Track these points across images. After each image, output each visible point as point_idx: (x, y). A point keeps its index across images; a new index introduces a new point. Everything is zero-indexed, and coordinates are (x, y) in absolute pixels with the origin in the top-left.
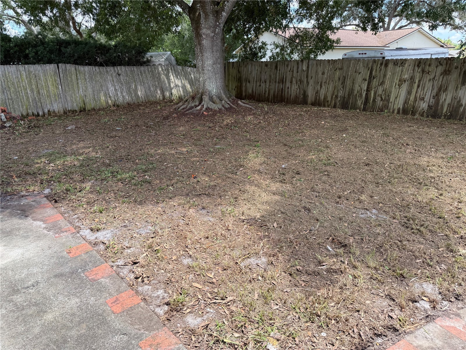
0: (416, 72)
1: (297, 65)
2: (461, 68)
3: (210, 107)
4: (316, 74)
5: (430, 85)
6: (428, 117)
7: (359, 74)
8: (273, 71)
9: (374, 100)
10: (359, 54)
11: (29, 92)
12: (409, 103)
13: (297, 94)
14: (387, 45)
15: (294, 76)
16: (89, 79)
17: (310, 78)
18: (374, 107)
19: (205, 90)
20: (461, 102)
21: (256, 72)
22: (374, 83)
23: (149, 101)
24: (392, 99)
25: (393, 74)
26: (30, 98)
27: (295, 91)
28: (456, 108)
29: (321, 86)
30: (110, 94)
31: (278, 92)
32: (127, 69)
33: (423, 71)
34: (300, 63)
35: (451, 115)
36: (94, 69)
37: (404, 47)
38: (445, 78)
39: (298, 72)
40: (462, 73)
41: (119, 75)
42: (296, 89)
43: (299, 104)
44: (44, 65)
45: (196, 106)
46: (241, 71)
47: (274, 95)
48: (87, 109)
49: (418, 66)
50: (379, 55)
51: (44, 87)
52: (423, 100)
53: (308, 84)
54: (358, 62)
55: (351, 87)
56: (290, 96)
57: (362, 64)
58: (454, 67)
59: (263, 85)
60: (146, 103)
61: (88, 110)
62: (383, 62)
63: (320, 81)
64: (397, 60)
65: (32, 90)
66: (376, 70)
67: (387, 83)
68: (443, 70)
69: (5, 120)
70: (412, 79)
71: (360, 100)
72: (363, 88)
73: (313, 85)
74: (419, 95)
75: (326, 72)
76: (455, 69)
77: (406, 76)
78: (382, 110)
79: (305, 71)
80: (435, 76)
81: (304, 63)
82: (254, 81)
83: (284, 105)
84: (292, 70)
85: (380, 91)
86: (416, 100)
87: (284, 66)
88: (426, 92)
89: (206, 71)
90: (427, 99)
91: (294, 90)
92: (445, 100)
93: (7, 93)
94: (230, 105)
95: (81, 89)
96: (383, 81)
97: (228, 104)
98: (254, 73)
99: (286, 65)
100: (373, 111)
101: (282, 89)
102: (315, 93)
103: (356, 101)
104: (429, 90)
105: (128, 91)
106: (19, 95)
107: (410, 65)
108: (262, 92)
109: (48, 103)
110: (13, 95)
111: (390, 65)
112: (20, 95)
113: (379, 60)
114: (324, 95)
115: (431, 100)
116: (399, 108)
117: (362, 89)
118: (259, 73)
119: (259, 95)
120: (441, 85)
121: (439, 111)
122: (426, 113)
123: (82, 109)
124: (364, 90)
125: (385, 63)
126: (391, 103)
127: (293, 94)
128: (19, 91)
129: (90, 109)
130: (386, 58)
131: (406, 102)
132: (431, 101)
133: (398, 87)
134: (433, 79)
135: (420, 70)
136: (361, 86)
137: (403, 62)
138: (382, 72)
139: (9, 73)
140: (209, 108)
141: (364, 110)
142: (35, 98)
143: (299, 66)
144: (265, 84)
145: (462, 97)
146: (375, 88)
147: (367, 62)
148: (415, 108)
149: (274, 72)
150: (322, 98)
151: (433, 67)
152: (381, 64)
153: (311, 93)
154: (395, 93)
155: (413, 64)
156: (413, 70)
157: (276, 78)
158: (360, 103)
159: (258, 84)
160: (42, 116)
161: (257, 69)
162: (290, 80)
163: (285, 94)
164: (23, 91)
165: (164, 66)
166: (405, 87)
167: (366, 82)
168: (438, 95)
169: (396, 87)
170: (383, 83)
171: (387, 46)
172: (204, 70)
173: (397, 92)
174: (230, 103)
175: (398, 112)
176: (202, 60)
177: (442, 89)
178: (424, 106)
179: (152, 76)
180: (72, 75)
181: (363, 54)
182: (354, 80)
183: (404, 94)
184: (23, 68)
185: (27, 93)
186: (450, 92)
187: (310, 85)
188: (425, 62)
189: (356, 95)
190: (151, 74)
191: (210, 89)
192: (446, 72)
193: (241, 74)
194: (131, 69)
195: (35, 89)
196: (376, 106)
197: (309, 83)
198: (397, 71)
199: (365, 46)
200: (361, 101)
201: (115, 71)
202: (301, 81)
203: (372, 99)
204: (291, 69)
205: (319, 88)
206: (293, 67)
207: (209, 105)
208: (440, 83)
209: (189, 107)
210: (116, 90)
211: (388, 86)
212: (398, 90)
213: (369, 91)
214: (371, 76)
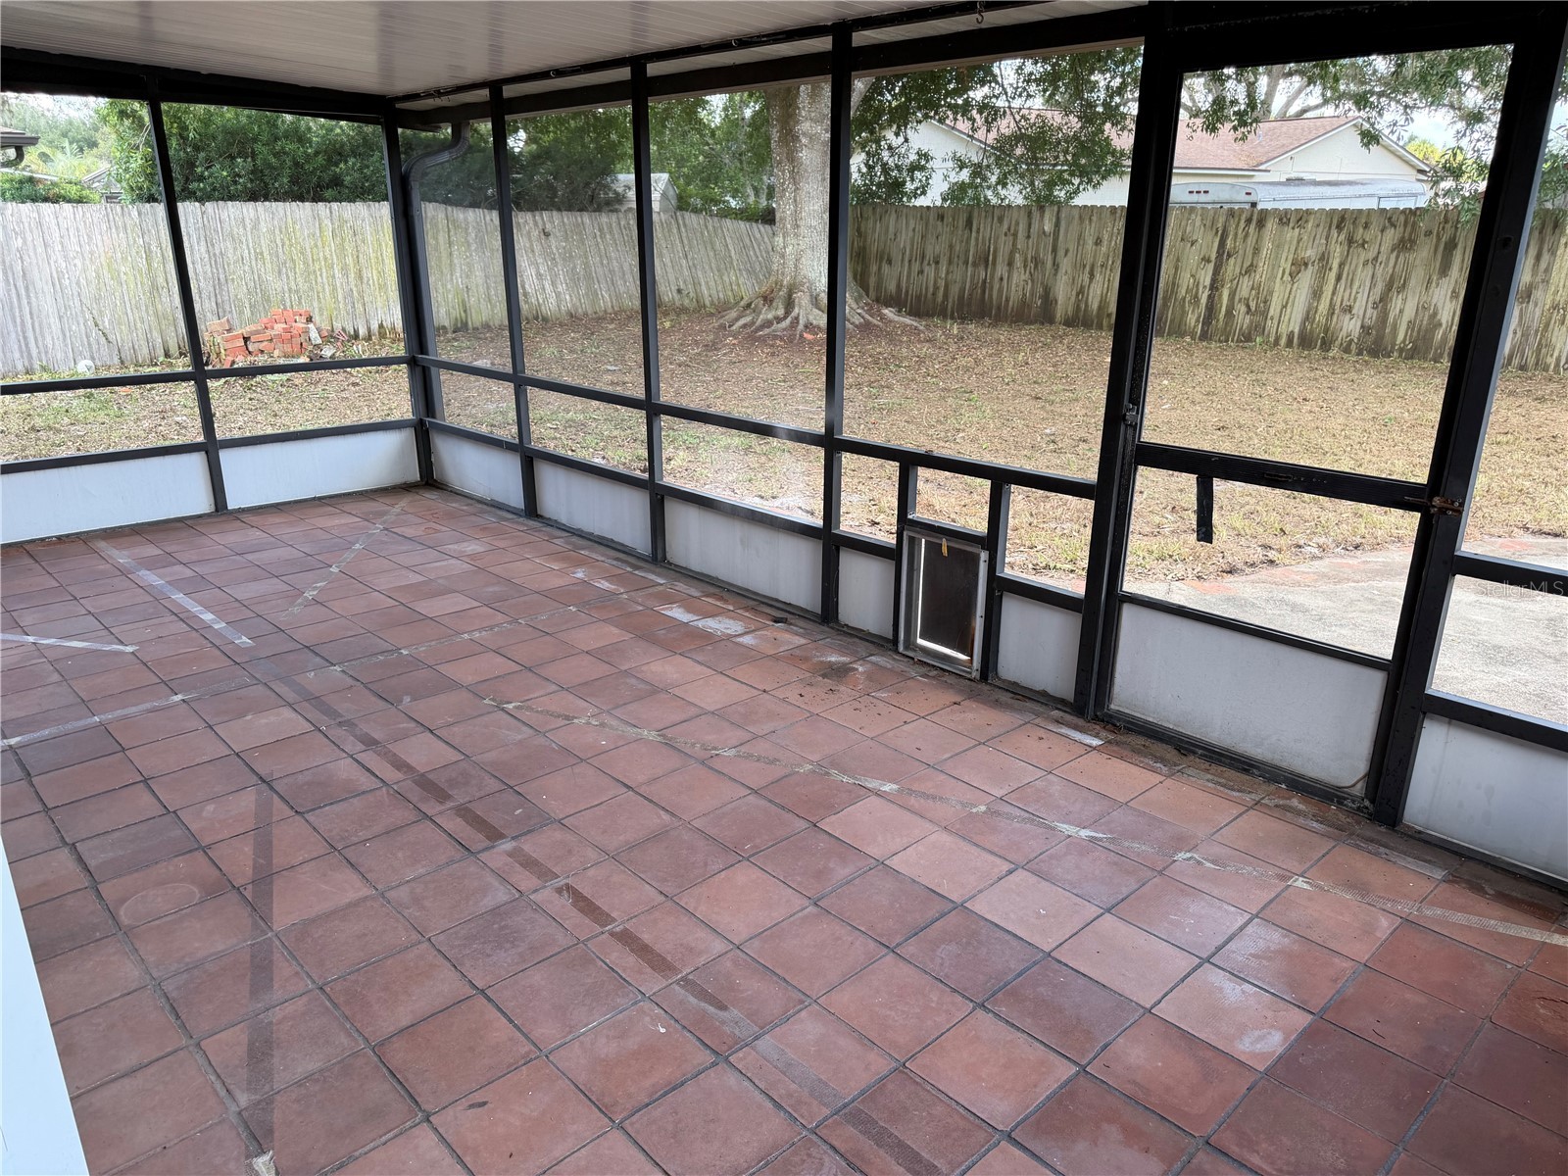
0: (1333, 242)
1: (1026, 218)
2: (1438, 233)
3: (815, 322)
4: (1078, 243)
5: (1366, 276)
6: (1360, 353)
7: (1192, 245)
8: (960, 232)
9: (1229, 313)
10: (1191, 192)
11: (338, 274)
12: (1315, 318)
13: (1024, 295)
14: (1262, 164)
15: (1019, 247)
16: (476, 243)
17: (1061, 253)
18: (1228, 328)
19: (799, 278)
20: (1438, 317)
21: (911, 234)
22: (1230, 268)
23: (622, 310)
24: (1274, 310)
25: (1279, 246)
26: (339, 290)
27: (1021, 288)
28: (1426, 331)
29: (1092, 275)
30: (527, 286)
31: (973, 289)
32: (565, 220)
33: (1350, 241)
34: (1036, 214)
35: (1415, 349)
36: (488, 218)
37: (1307, 176)
38: (1401, 259)
39: (1028, 237)
40: (1442, 246)
41: (547, 235)
42: (1022, 283)
43: (1032, 323)
44: (377, 204)
45: (779, 320)
46: (866, 232)
47: (961, 297)
48: (470, 323)
49: (1339, 228)
50: (1243, 197)
51: (373, 261)
52: (1350, 312)
53: (1056, 270)
54: (1190, 214)
55: (1171, 279)
56: (1007, 300)
57: (1199, 218)
58: (1423, 233)
59: (930, 271)
60: (616, 314)
61: (474, 329)
62: (1252, 215)
63: (1089, 262)
64: (1286, 211)
65: (345, 269)
66: (1236, 234)
67: (1263, 268)
68: (1396, 238)
69: (319, 341)
70: (1324, 258)
71: (1193, 311)
72: (1202, 281)
73: (1069, 272)
74: (1339, 300)
75: (1106, 237)
76: (1425, 235)
77: (1310, 253)
78: (1248, 338)
79: (1048, 234)
80: (1379, 253)
81: (1047, 215)
82: (903, 260)
83: (990, 324)
84: (1012, 231)
85: (1244, 290)
86: (1333, 313)
87: (989, 220)
88: (1357, 293)
89: (803, 230)
90: (1358, 309)
91: (1017, 284)
92: (1401, 311)
93: (287, 275)
94: (863, 317)
95: (458, 270)
96: (1252, 265)
97: (859, 314)
98: (904, 239)
99: (995, 219)
100: (1227, 341)
101: (984, 281)
102: (1074, 293)
103: (1184, 313)
104: (1365, 286)
105: (570, 280)
106: (314, 282)
107: (1318, 226)
108: (927, 289)
109: (379, 304)
110: (300, 280)
111: (1271, 225)
112: (316, 281)
113: (1242, 210)
114: (1099, 298)
115: (1370, 311)
116: (1292, 332)
117: (1198, 283)
118: (918, 238)
119: (918, 298)
120: (1392, 275)
121: (1388, 338)
122: (1357, 344)
123: (459, 325)
124: (1205, 287)
125: (1259, 218)
126: (1272, 319)
127: (1015, 297)
128: (315, 271)
129: (478, 324)
130: (1260, 207)
131: (1308, 317)
132: (1368, 315)
133: (1290, 279)
134: (1374, 259)
135: (1342, 237)
136: (1197, 277)
137: (1302, 217)
138: (1251, 241)
139: (294, 223)
140: (811, 324)
141: (1204, 336)
142: (351, 290)
143: (1033, 221)
144: (937, 269)
145: (1440, 305)
146: (1231, 281)
147: (1212, 212)
148: (1330, 332)
149: (962, 236)
150: (1095, 306)
151: (1374, 229)
152: (1249, 221)
153: (1063, 294)
154: (1282, 295)
155: (1326, 222)
156: (1327, 239)
157: (967, 251)
158: (1193, 318)
159: (916, 267)
160: (364, 339)
161: (912, 226)
162: (1007, 258)
163: (991, 296)
164: (324, 270)
165: (659, 213)
166: (1306, 278)
167: (1211, 267)
168: (1384, 299)
169: (1284, 279)
170: (1251, 269)
171: (1262, 167)
172: (798, 226)
173: (1288, 292)
174: (864, 314)
175: (1290, 343)
176: (795, 201)
177: (1394, 285)
178: (1351, 327)
179: (628, 241)
180: (438, 231)
181: (1198, 192)
182: (1178, 260)
183: (1303, 297)
184: (328, 210)
185: (333, 277)
186: (1414, 292)
187: (1062, 271)
188: (1356, 219)
189: (1184, 299)
190: (627, 235)
191: (812, 275)
192: (1405, 245)
193: (865, 241)
194: (576, 218)
195: (352, 266)
196: (1234, 327)
197: (1058, 266)
198: (1288, 239)
199: (1199, 166)
200: (1196, 315)
201: (536, 224)
202: (1037, 261)
203: (1224, 309)
204: (1009, 229)
205: (1087, 280)
206: (1017, 224)
207: (811, 318)
208: (1391, 271)
209: (760, 320)
210: (539, 276)
211: (1264, 276)
212: (1289, 286)
213: (1217, 289)
214: (1221, 251)
